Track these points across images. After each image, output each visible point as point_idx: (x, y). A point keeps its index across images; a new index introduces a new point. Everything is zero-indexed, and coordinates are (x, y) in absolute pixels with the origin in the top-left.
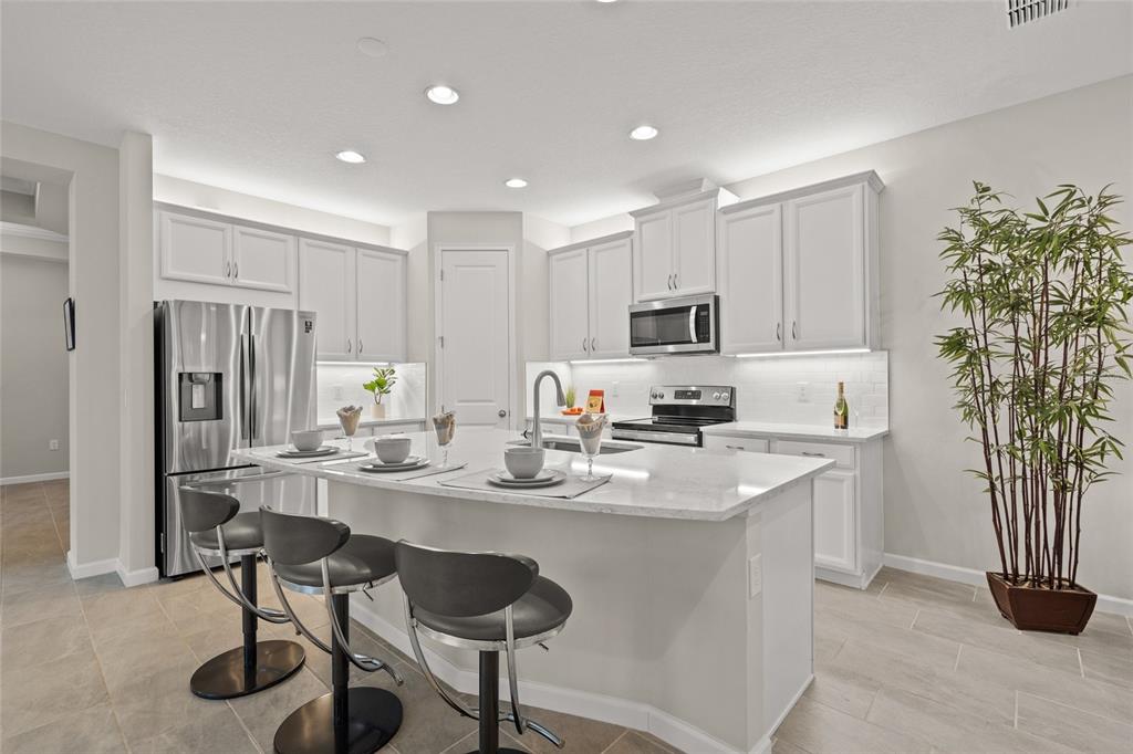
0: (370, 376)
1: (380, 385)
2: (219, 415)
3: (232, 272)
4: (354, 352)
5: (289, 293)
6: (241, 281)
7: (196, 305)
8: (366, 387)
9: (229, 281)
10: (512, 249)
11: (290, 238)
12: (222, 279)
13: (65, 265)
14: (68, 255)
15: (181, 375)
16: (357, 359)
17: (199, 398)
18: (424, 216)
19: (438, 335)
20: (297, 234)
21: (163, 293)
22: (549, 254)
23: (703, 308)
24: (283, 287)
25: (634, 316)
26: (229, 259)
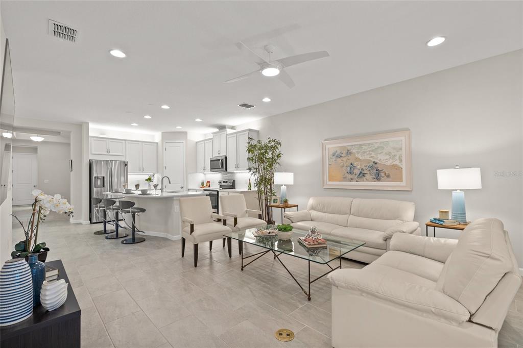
0: (147, 177)
1: (149, 180)
2: (104, 186)
3: (108, 151)
4: (141, 170)
5: (123, 156)
6: (111, 153)
7: (101, 161)
8: (146, 180)
9: (108, 154)
10: (184, 142)
11: (123, 142)
12: (106, 153)
13: (69, 144)
14: (70, 141)
15: (95, 177)
16: (143, 172)
17: (99, 182)
18: (161, 133)
19: (164, 166)
20: (125, 140)
21: (92, 158)
22: (197, 142)
23: (222, 160)
24: (121, 154)
25: (211, 161)
26: (108, 148)
